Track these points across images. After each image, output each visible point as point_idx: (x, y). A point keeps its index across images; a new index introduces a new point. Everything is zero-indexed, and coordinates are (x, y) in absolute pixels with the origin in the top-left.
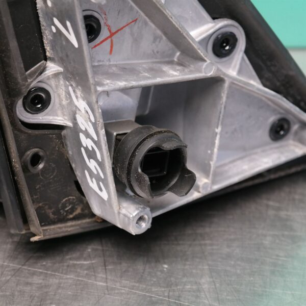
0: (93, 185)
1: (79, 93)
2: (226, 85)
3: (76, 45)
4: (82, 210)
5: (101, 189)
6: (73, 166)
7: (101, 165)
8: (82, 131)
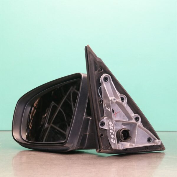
0: (112, 141)
1: (110, 121)
2: (137, 125)
3: (110, 111)
4: (110, 148)
5: (114, 141)
6: (109, 139)
7: (114, 135)
8: (111, 129)
